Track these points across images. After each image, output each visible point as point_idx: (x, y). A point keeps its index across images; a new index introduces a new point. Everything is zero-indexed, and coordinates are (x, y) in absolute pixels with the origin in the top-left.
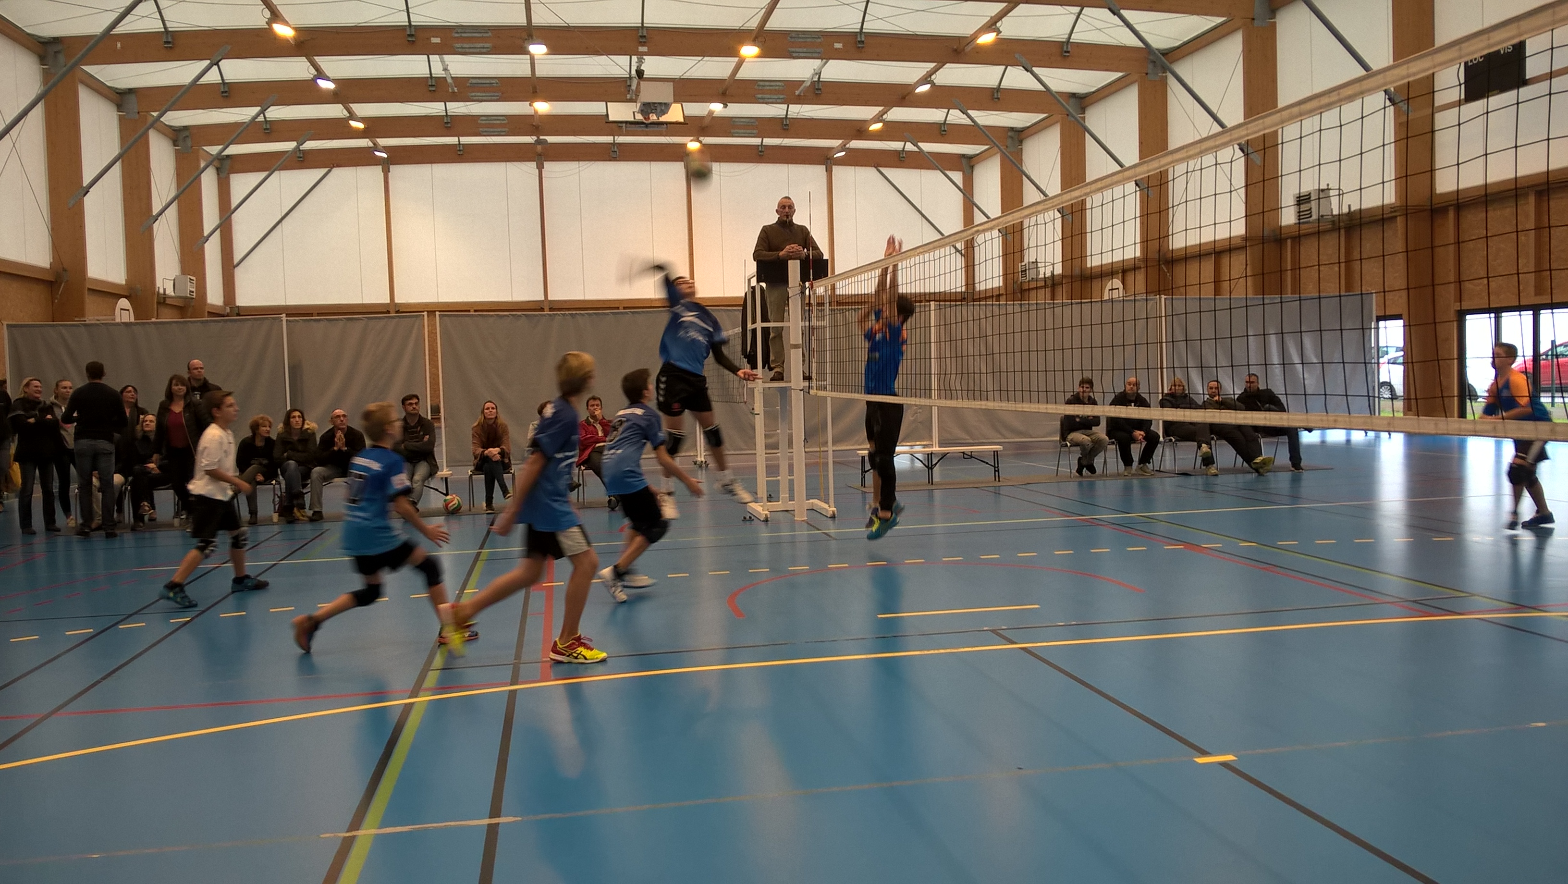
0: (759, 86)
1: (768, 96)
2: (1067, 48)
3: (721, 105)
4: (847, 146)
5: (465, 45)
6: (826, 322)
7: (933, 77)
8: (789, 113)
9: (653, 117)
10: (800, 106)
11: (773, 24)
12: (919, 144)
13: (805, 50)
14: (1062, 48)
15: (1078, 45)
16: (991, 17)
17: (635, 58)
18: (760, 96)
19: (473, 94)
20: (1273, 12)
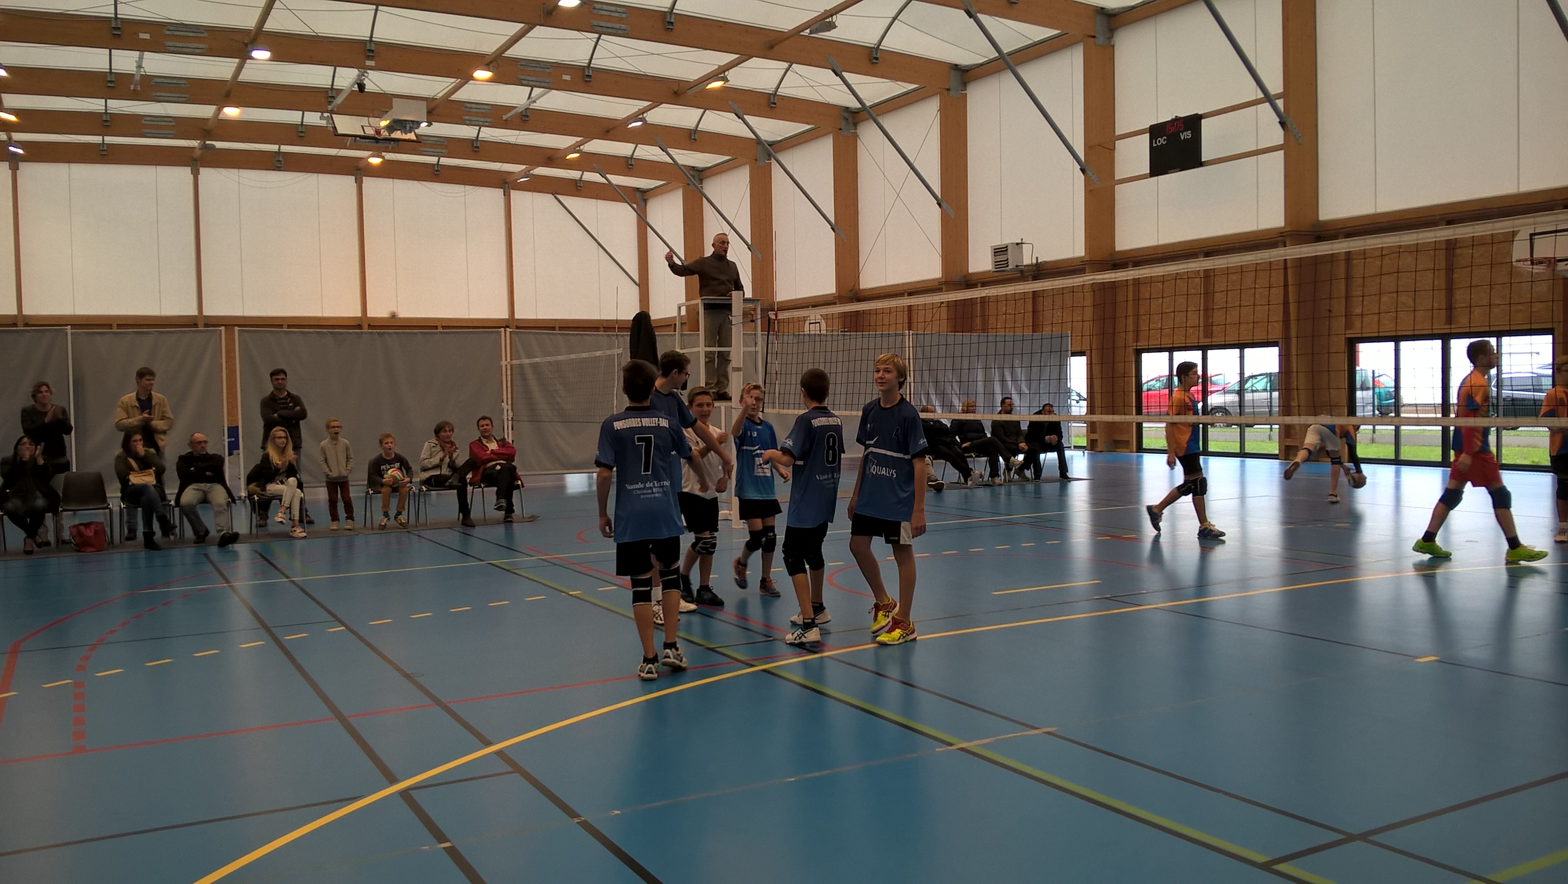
0: (466, 107)
1: (476, 119)
2: (774, 99)
4: (531, 172)
5: (177, 44)
7: (646, 115)
8: (480, 135)
11: (515, 52)
12: (608, 176)
13: (534, 79)
14: (769, 99)
15: (783, 97)
16: (719, 66)
18: (466, 118)
19: (158, 94)
20: (964, 85)
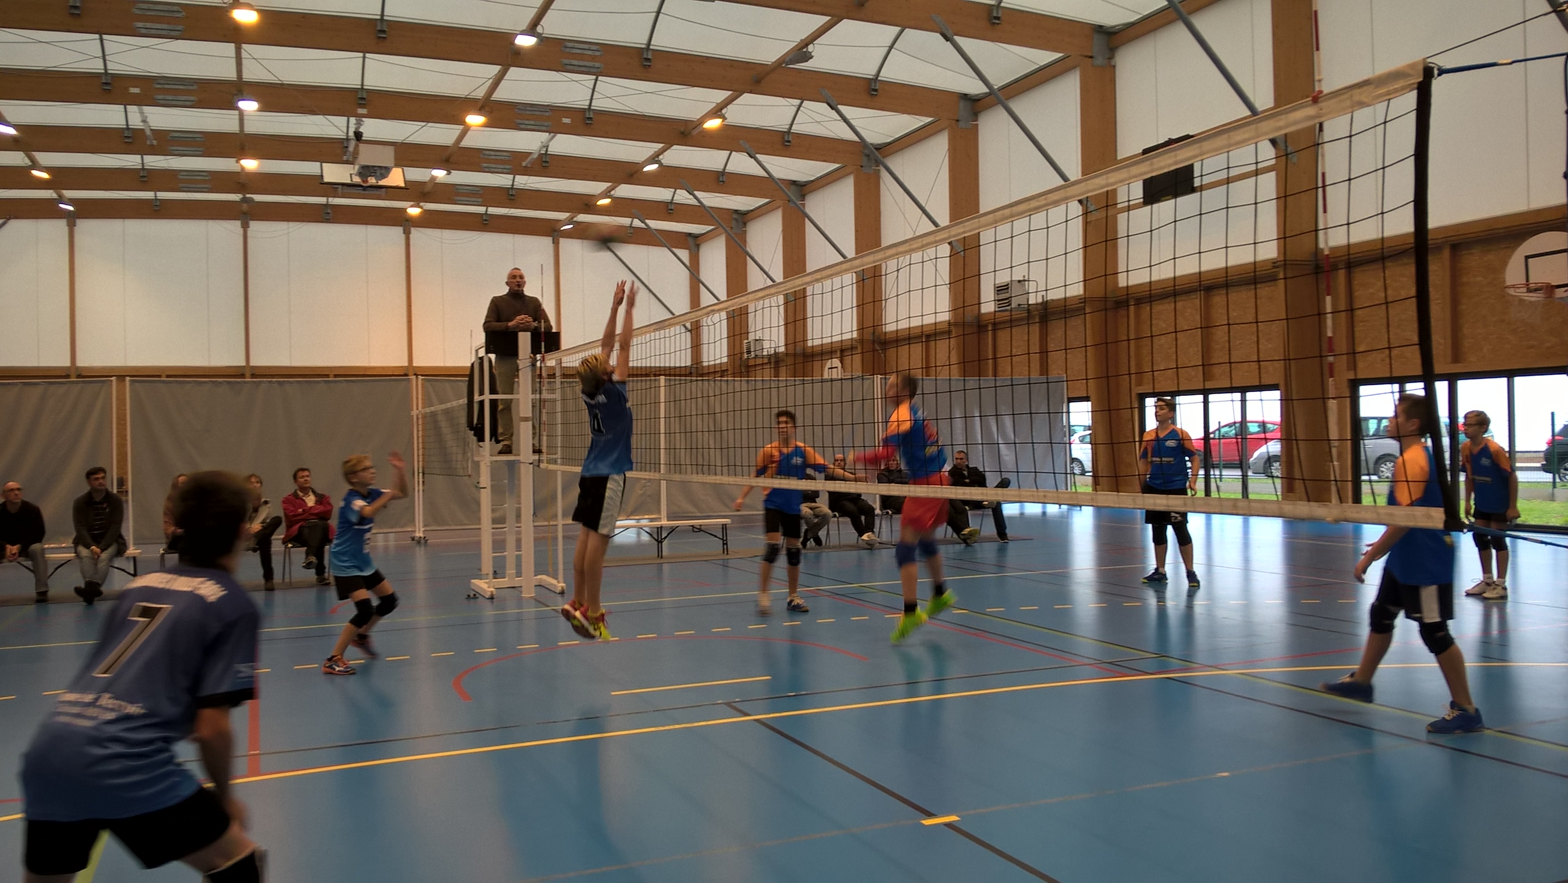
0: (484, 155)
1: (494, 166)
2: (788, 137)
3: (445, 172)
4: (575, 219)
5: (168, 97)
6: (557, 395)
7: (661, 157)
8: (515, 183)
9: (372, 181)
10: (527, 177)
11: (499, 95)
12: (647, 221)
13: (532, 122)
14: (783, 137)
15: (799, 135)
16: (717, 104)
17: (353, 120)
18: (485, 165)
19: (174, 148)
20: (975, 115)
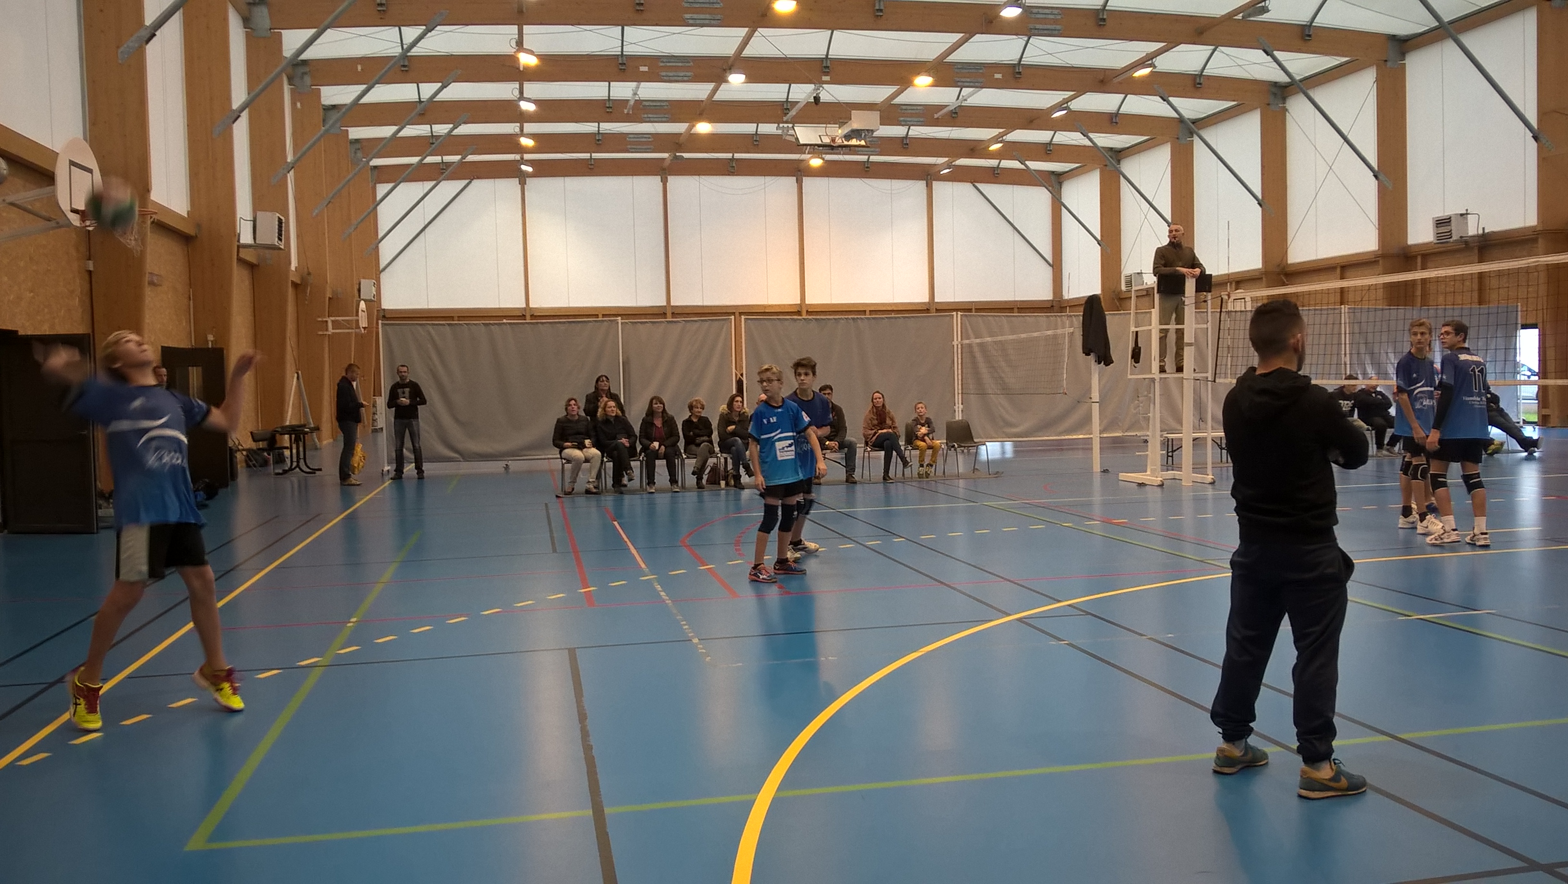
0: (902, 109)
1: (910, 119)
2: (1200, 79)
4: (953, 164)
5: (671, 74)
7: (1070, 104)
8: (909, 133)
11: (957, 56)
12: (1027, 162)
13: (968, 80)
14: (1195, 79)
15: (1209, 77)
16: (1146, 54)
18: (902, 119)
19: (646, 116)
20: (1403, 55)
